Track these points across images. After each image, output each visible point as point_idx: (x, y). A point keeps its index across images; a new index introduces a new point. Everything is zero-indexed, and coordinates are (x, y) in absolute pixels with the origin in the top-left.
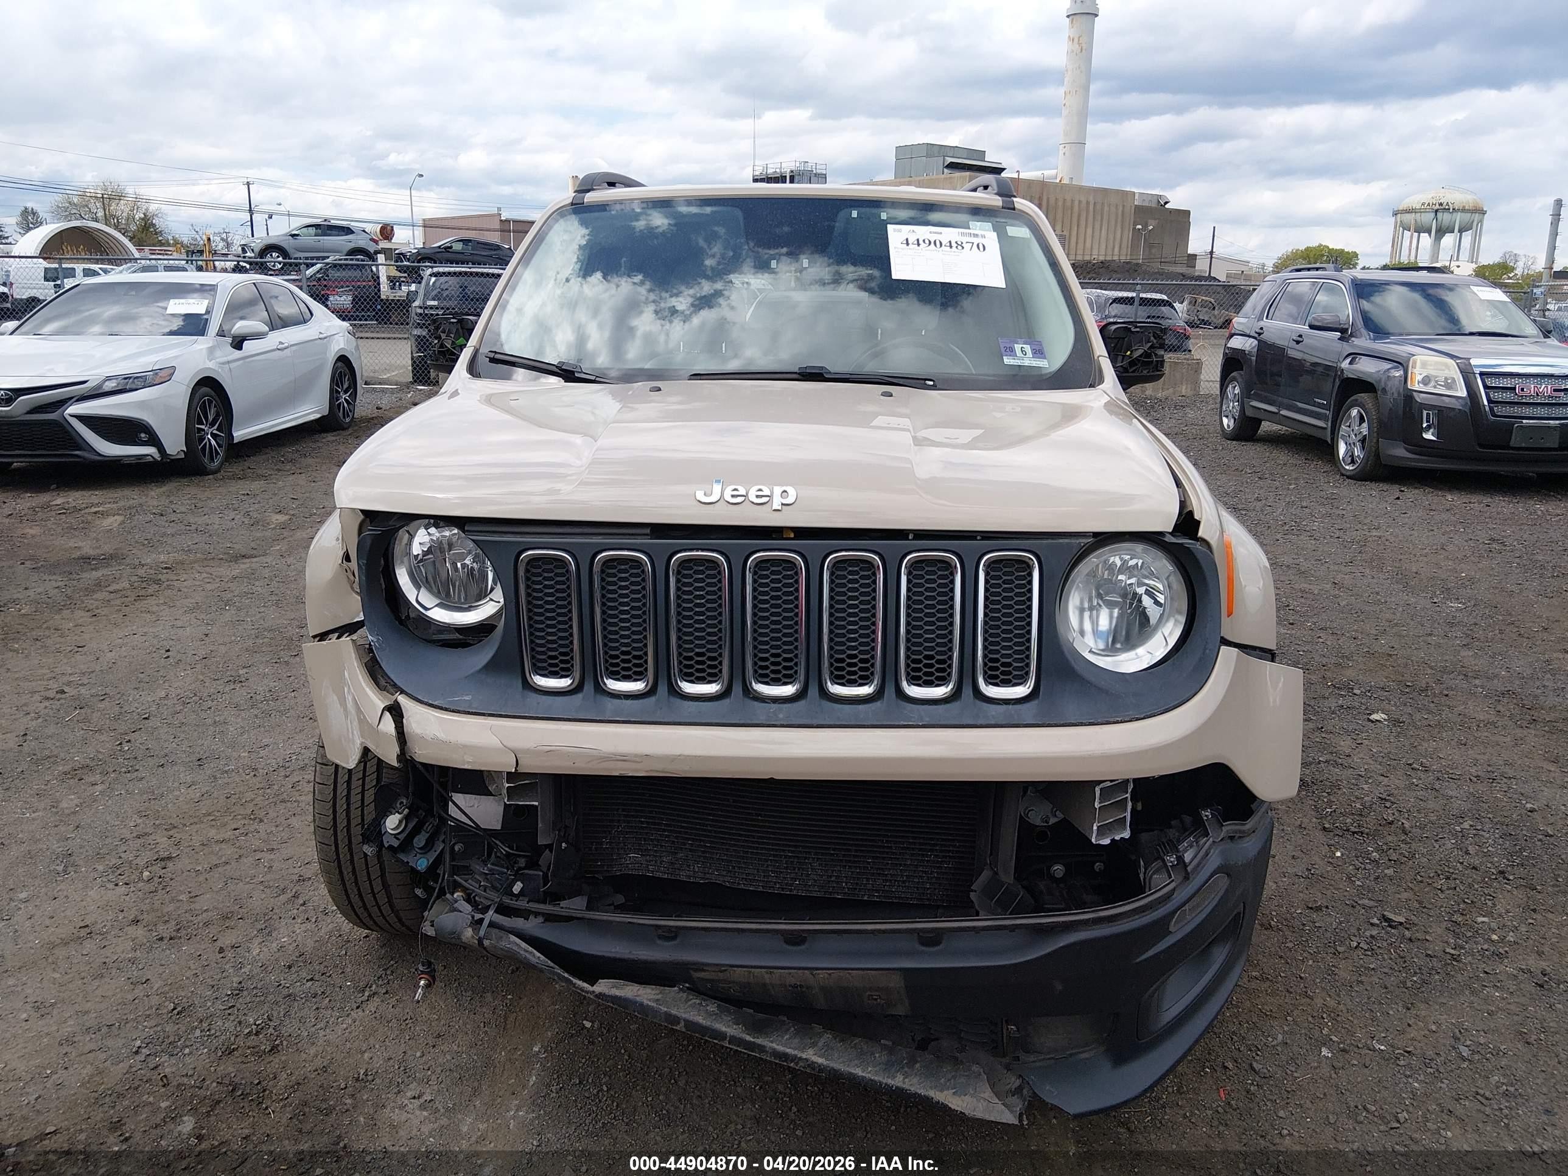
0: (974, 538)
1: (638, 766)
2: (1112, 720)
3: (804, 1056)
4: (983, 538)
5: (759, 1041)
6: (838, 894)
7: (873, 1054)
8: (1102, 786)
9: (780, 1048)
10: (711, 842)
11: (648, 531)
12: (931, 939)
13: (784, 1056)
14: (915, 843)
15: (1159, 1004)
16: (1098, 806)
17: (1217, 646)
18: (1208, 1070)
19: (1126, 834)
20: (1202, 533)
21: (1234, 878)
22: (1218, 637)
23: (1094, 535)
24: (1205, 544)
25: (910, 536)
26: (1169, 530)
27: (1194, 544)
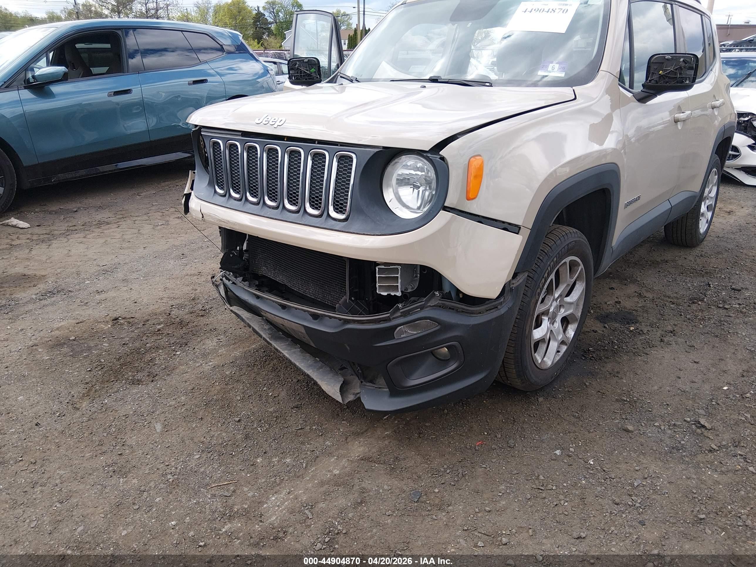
0: (337, 145)
1: (227, 225)
2: (366, 233)
3: (282, 352)
4: (341, 146)
5: (271, 342)
6: (319, 299)
7: (308, 360)
8: (379, 267)
9: (276, 347)
10: (284, 268)
11: (240, 134)
12: (315, 317)
13: (277, 350)
14: (339, 283)
15: (408, 375)
16: (377, 276)
17: (438, 210)
18: (486, 433)
19: (399, 294)
20: (443, 153)
21: (445, 327)
22: (440, 206)
23: (384, 148)
24: (443, 158)
25: (316, 142)
26: (428, 150)
27: (436, 157)
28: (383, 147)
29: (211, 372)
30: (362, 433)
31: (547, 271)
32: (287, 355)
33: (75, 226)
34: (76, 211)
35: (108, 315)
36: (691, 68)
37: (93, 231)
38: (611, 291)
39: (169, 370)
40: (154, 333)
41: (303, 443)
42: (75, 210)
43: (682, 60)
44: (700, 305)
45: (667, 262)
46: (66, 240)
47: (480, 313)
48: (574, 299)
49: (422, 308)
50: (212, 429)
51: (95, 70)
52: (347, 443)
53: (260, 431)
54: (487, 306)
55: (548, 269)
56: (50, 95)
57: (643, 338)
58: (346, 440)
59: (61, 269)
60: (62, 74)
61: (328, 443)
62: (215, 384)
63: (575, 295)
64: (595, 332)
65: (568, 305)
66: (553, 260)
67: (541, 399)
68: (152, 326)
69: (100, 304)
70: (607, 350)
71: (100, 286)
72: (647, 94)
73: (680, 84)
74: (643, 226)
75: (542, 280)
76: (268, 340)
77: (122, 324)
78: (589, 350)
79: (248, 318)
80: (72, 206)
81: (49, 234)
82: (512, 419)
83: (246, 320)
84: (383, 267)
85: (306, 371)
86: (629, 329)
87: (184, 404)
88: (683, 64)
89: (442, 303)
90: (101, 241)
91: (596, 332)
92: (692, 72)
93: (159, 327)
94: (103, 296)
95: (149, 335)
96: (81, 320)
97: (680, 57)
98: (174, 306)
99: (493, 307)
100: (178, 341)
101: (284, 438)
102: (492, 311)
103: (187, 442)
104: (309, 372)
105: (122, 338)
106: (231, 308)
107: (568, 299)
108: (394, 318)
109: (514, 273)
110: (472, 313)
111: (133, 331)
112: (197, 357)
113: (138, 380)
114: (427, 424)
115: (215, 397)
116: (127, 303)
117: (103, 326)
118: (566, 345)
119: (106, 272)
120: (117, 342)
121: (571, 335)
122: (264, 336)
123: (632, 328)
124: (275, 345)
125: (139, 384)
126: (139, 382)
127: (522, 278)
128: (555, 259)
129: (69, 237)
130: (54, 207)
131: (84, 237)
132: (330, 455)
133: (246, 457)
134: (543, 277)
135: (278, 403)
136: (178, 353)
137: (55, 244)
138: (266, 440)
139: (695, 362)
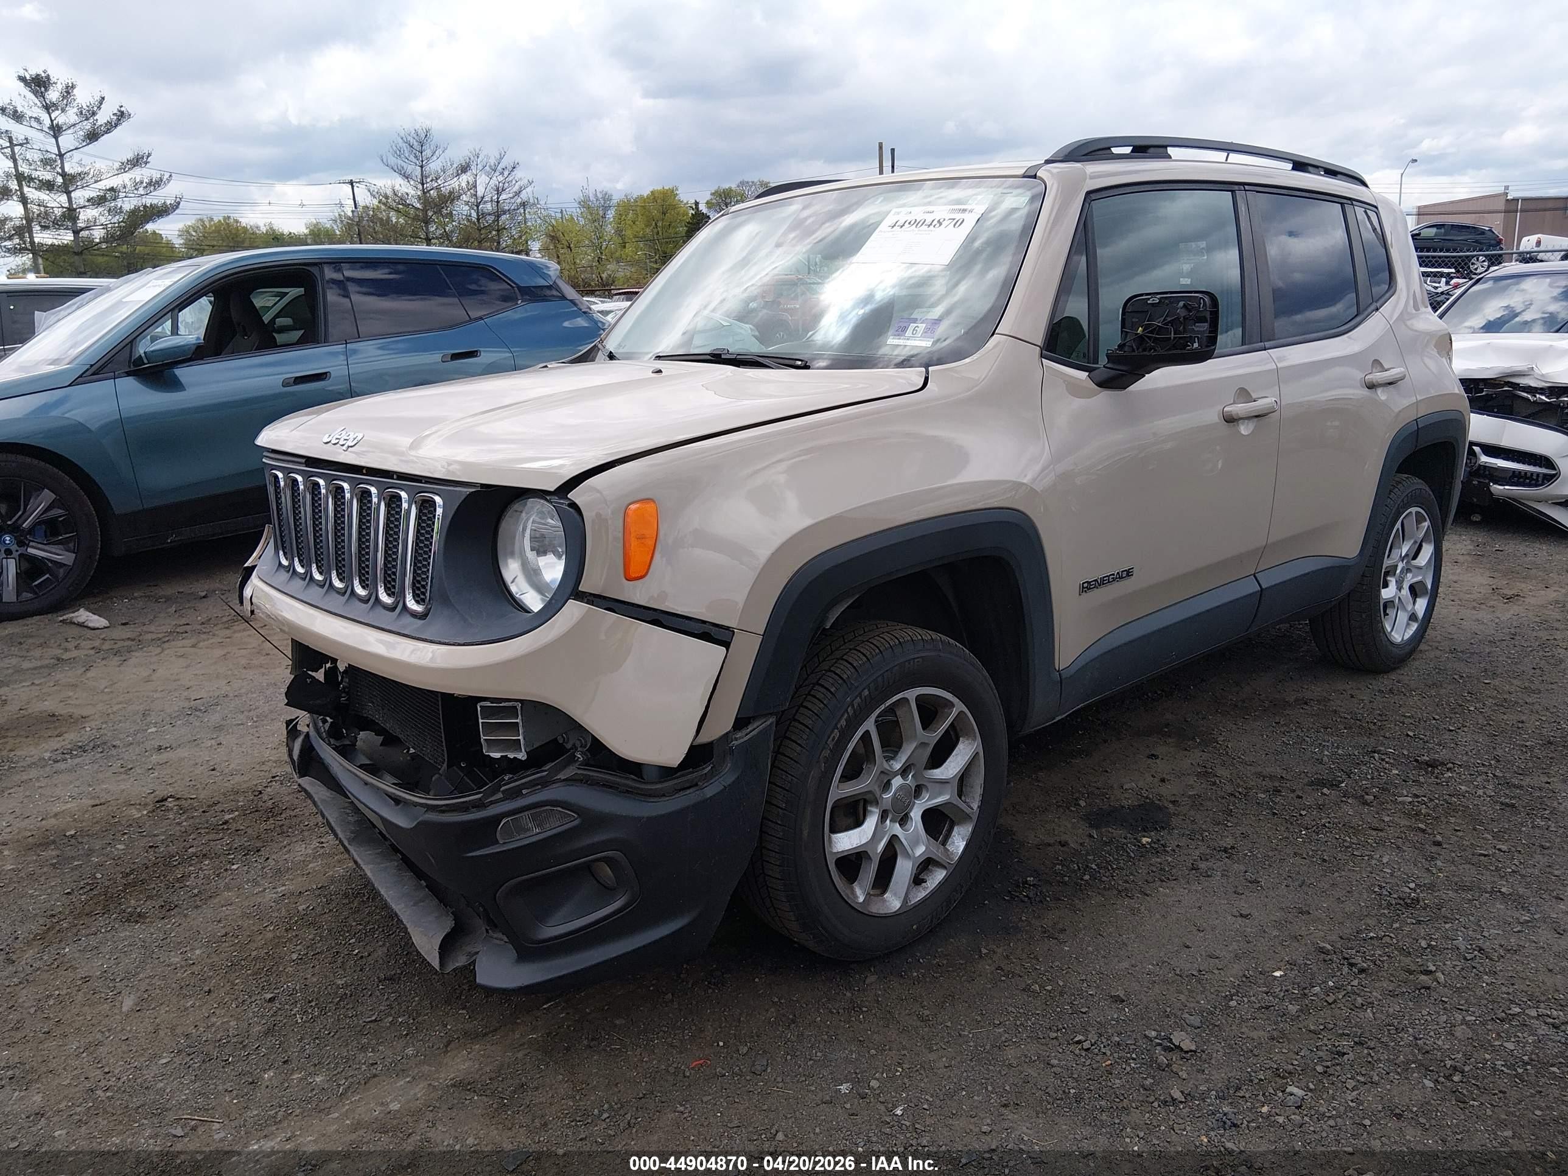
0: (420, 482)
4: (425, 482)
5: (348, 847)
7: (405, 885)
8: (482, 704)
9: (356, 857)
15: (543, 916)
16: (481, 721)
17: (565, 599)
18: (721, 1044)
19: (522, 756)
20: (573, 495)
21: (591, 821)
22: (569, 590)
23: (483, 486)
24: (573, 505)
25: (395, 477)
26: (552, 490)
27: (562, 504)
28: (481, 484)
29: (273, 904)
30: (486, 1034)
31: (846, 715)
32: (369, 874)
33: (188, 624)
34: (204, 597)
35: (154, 791)
36: (1202, 320)
37: (214, 635)
38: (1150, 761)
39: (202, 898)
40: (215, 829)
41: (363, 1049)
42: (203, 594)
43: (1181, 304)
44: (1325, 794)
45: (1306, 703)
46: (159, 650)
47: (664, 795)
48: (951, 772)
49: (545, 783)
50: (218, 1012)
51: (280, 338)
52: (446, 1052)
53: (300, 1021)
54: (676, 781)
55: (847, 710)
56: (175, 385)
57: (1159, 860)
58: (446, 1046)
59: (120, 706)
60: (194, 348)
61: (410, 1051)
62: (268, 929)
63: (952, 764)
64: (1063, 846)
65: (937, 785)
66: (860, 695)
67: (872, 979)
68: (218, 814)
69: (151, 771)
70: (1065, 884)
71: (169, 738)
72: (1113, 372)
73: (1179, 352)
74: (1167, 627)
75: (832, 732)
76: (346, 843)
77: (168, 810)
78: (1026, 882)
79: (325, 800)
80: (200, 587)
81: (133, 640)
82: (791, 1017)
83: (319, 804)
84: (488, 704)
85: (394, 906)
86: (1140, 841)
87: (194, 964)
88: (1182, 313)
89: (582, 774)
90: (218, 652)
91: (1064, 844)
92: (1204, 327)
93: (227, 817)
94: (164, 756)
95: (203, 831)
96: (103, 801)
97: (1178, 299)
98: (277, 778)
99: (688, 785)
100: (246, 844)
101: (336, 1037)
102: (688, 791)
103: (162, 1034)
104: (398, 907)
105: (155, 836)
106: (300, 781)
107: (938, 773)
108: (492, 803)
109: (736, 718)
110: (650, 796)
111: (179, 824)
112: (264, 877)
113: (139, 915)
114: (617, 1022)
115: (254, 953)
116: (199, 770)
117: (134, 812)
118: (945, 867)
119: (196, 710)
120: (144, 842)
121: (958, 847)
122: (341, 835)
123: (1145, 840)
124: (354, 854)
125: (137, 922)
126: (138, 917)
127: (755, 728)
128: (866, 692)
129: (166, 645)
130: (169, 590)
131: (193, 646)
132: (401, 1073)
133: (248, 1069)
134: (836, 727)
135: (361, 970)
136: (235, 867)
137: (137, 657)
138: (300, 1040)
139: (1241, 915)
